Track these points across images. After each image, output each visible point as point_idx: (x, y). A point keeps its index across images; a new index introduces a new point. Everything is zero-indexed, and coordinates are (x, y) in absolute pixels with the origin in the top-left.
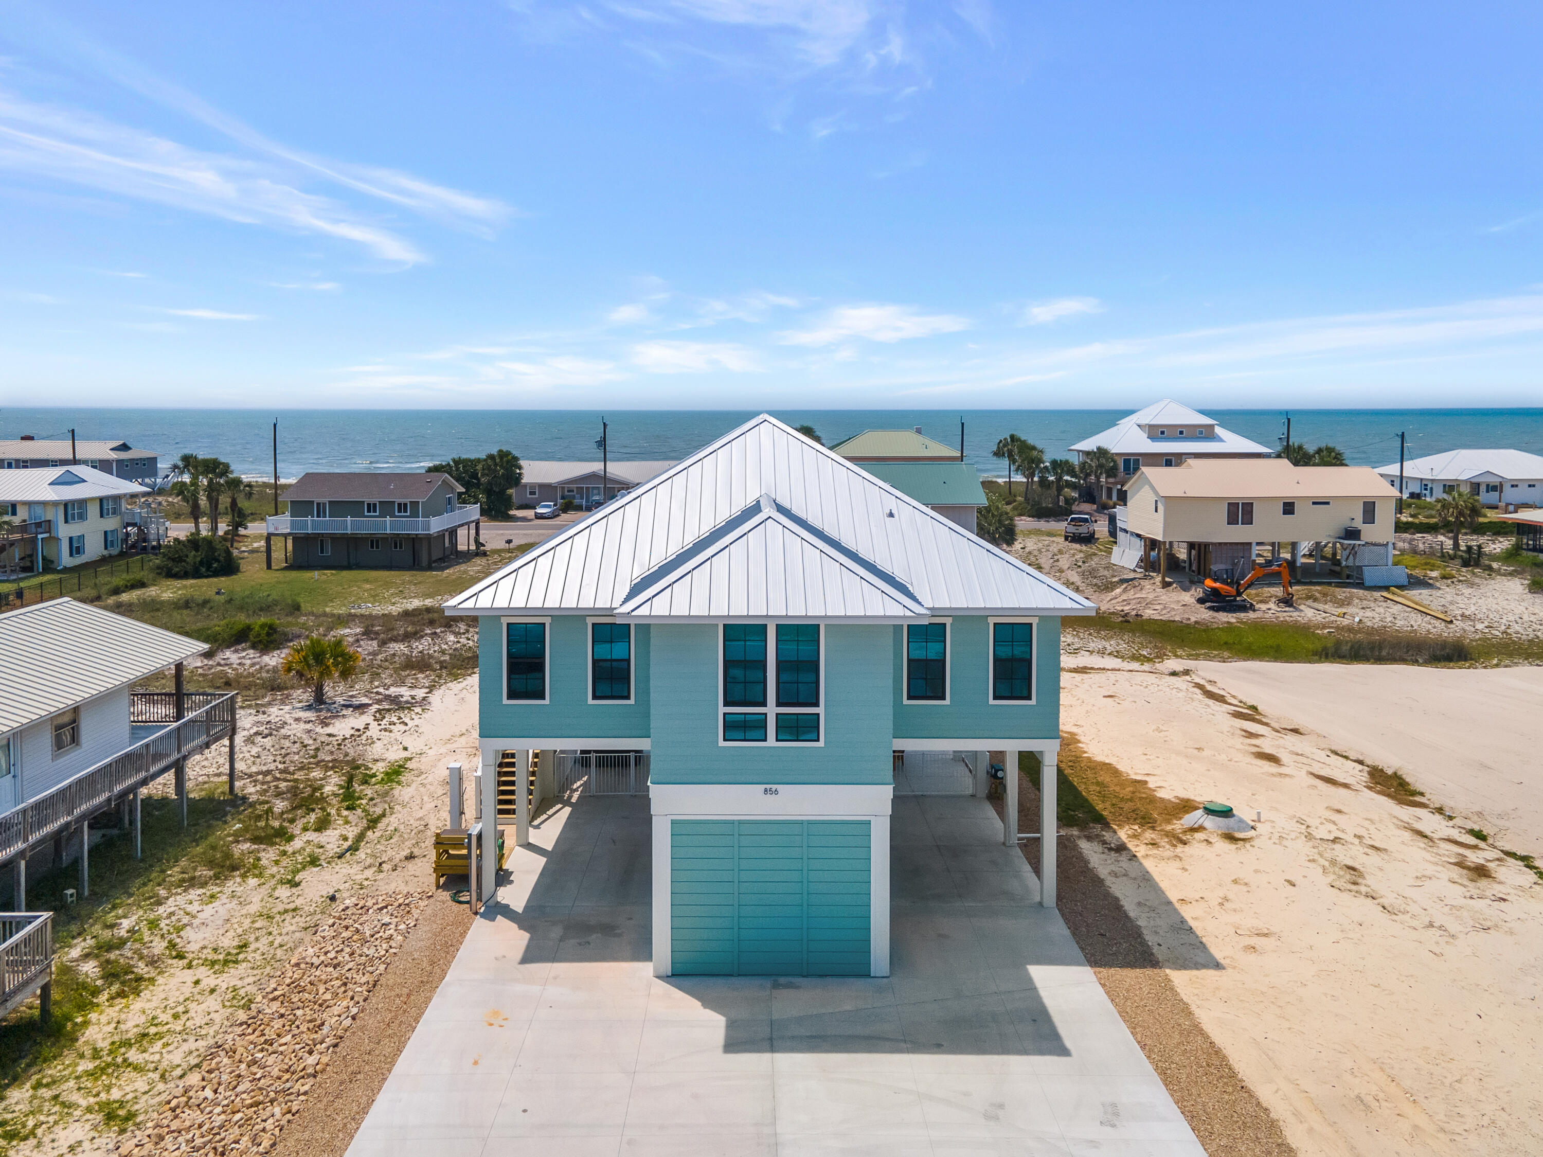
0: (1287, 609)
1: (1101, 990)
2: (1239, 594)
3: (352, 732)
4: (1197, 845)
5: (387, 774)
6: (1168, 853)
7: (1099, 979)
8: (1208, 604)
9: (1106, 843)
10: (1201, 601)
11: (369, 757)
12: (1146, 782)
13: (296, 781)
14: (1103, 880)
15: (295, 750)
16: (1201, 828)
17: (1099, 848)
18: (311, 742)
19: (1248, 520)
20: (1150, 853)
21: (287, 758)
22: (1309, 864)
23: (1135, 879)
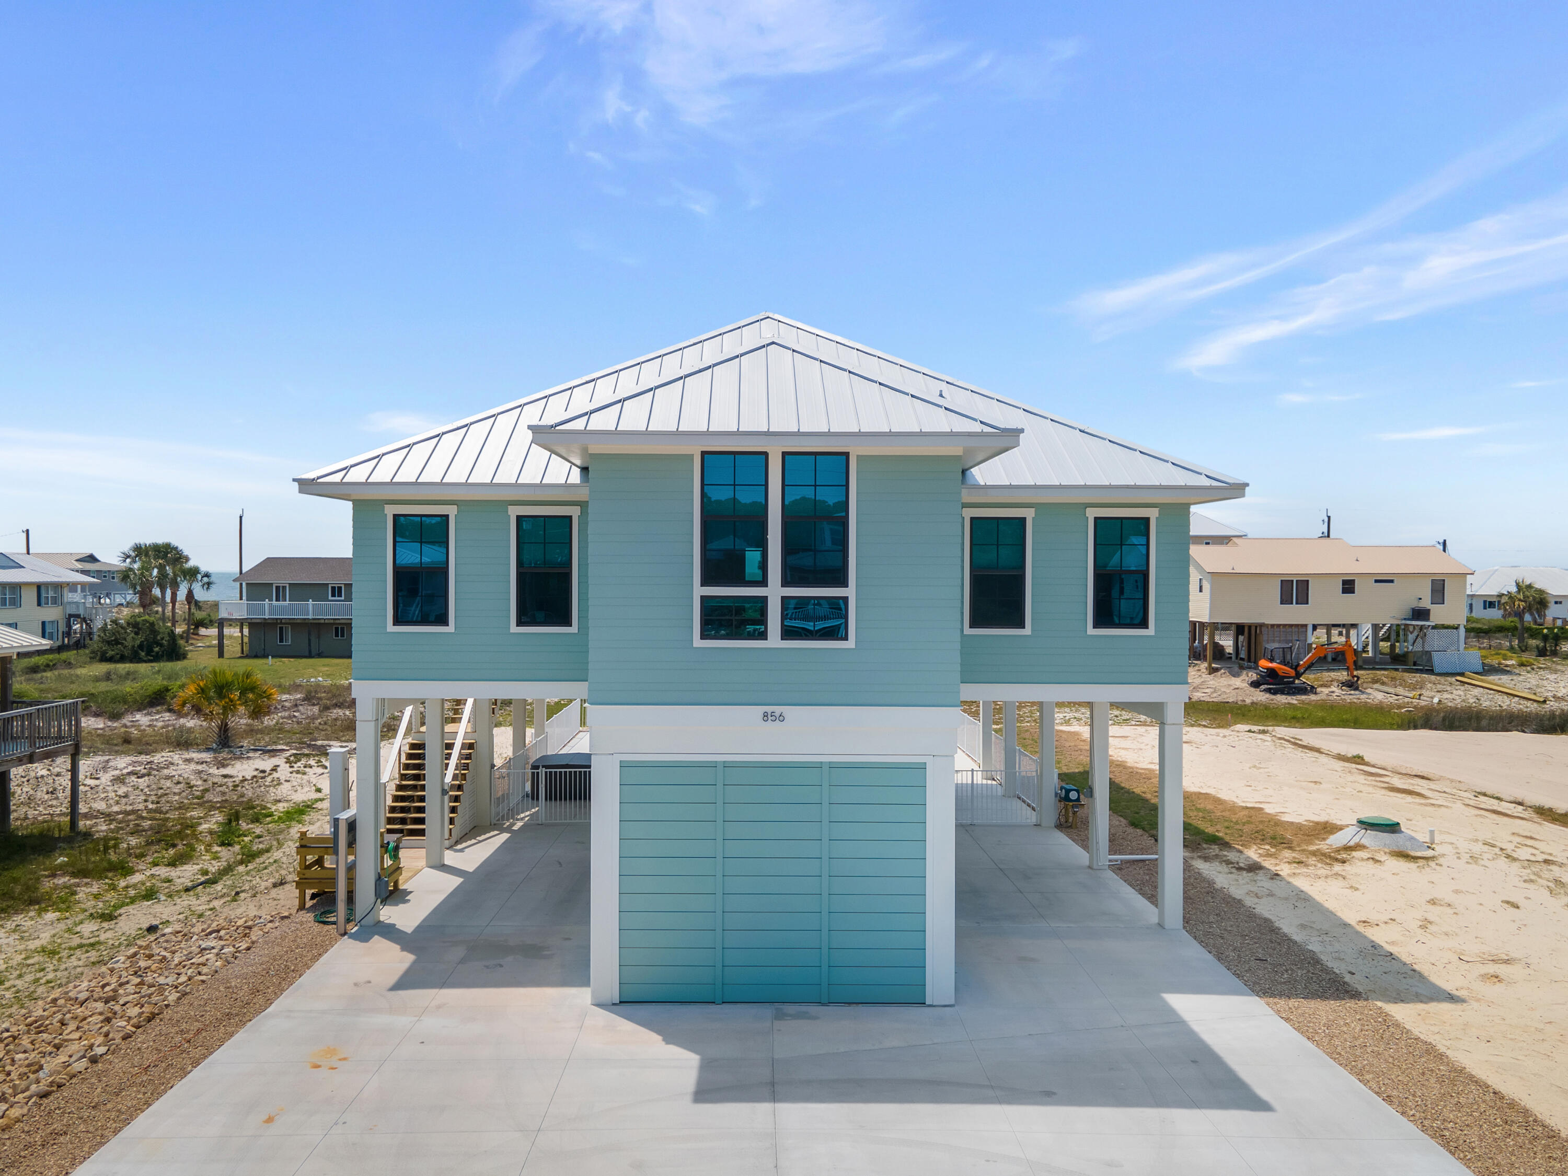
0: (1352, 692)
1: (1287, 1026)
2: (1298, 676)
3: (255, 773)
4: (1360, 864)
5: (288, 812)
6: (1323, 872)
7: (1278, 1012)
8: (1263, 687)
9: (1233, 863)
10: (1255, 684)
11: (271, 796)
12: (1261, 809)
13: (167, 819)
14: (1240, 901)
15: (177, 791)
16: (1359, 847)
17: (1224, 868)
18: (199, 783)
19: (1303, 599)
20: (1297, 871)
21: (163, 799)
22: (1526, 885)
23: (1286, 899)
